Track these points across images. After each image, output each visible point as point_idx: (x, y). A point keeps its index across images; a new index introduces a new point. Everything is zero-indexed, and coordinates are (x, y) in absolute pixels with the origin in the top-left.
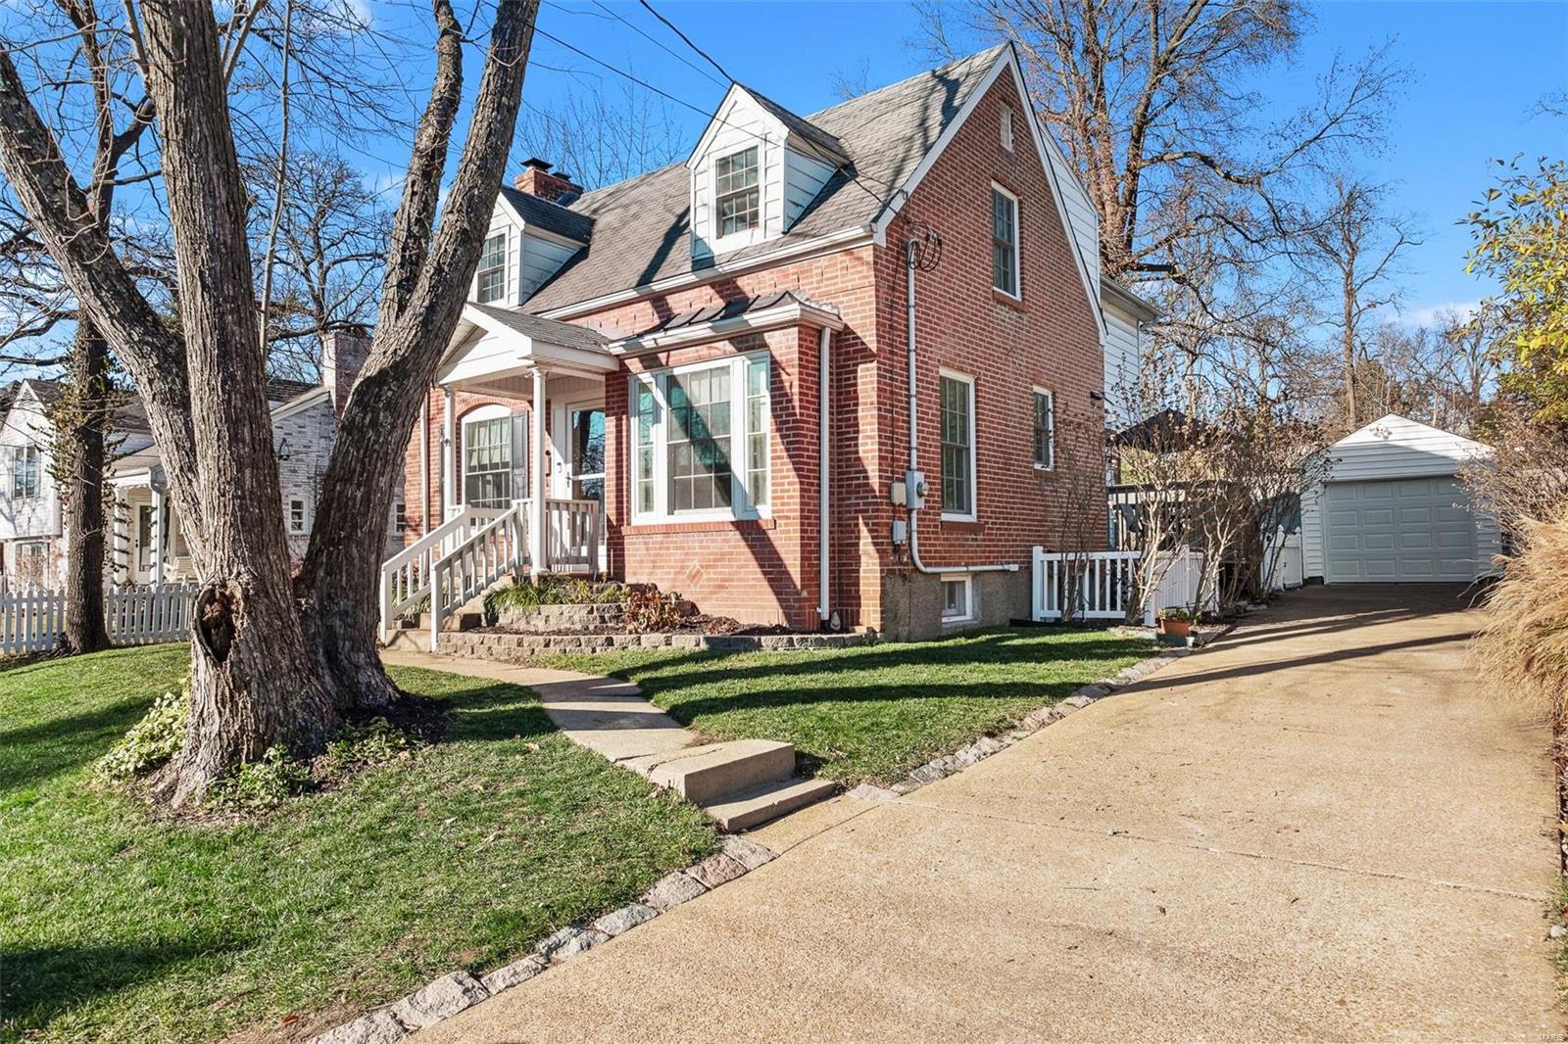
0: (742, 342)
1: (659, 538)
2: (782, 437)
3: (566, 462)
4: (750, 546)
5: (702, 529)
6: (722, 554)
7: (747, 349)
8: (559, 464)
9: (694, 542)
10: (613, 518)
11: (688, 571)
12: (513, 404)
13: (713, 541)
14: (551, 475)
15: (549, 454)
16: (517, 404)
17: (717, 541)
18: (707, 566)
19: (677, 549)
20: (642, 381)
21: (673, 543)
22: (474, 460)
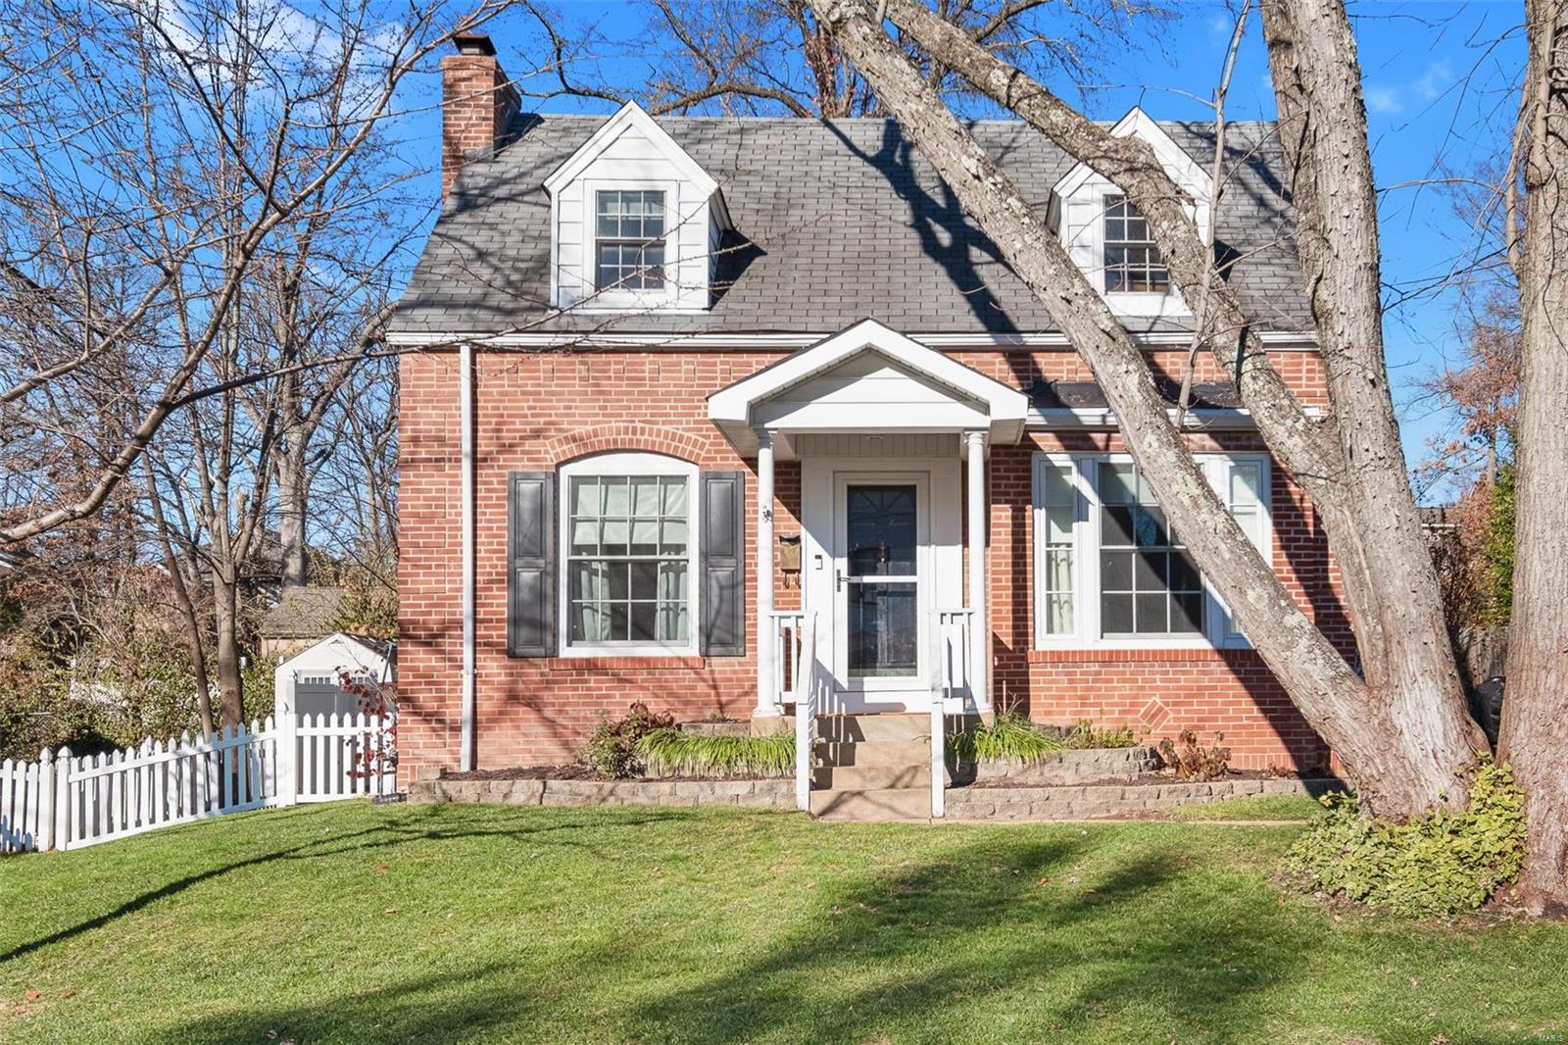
0: (1230, 439)
1: (1096, 668)
2: (1289, 556)
3: (834, 555)
4: (1241, 680)
5: (1174, 657)
6: (1199, 688)
7: (1237, 448)
8: (819, 557)
9: (1154, 673)
10: (1008, 641)
11: (1142, 710)
12: (705, 459)
13: (1184, 673)
14: (799, 571)
15: (796, 540)
16: (715, 459)
17: (1191, 673)
18: (1175, 704)
19: (1125, 681)
20: (1057, 464)
21: (1117, 673)
22: (587, 534)
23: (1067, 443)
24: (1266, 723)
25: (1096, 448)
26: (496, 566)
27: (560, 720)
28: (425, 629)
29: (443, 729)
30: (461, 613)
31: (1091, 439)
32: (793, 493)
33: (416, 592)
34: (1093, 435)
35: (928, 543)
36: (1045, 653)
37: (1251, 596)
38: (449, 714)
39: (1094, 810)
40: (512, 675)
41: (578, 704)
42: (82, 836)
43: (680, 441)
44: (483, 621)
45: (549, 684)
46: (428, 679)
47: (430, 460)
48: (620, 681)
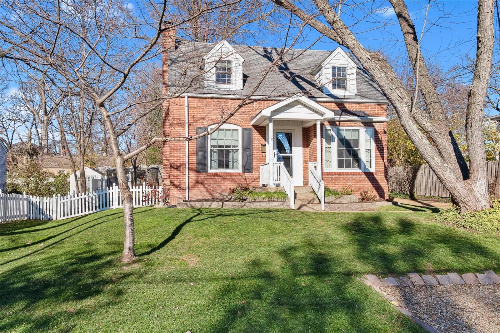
0: (366, 124)
1: (337, 176)
2: (379, 151)
3: (274, 149)
4: (369, 179)
5: (354, 174)
6: (360, 181)
7: (367, 126)
9: (350, 177)
11: (347, 186)
12: (243, 125)
13: (356, 177)
14: (266, 153)
15: (265, 145)
16: (245, 125)
17: (358, 177)
18: (354, 184)
19: (343, 179)
20: (328, 129)
21: (342, 177)
22: (214, 143)
23: (331, 124)
24: (374, 189)
25: (337, 125)
26: (193, 150)
27: (209, 188)
28: (176, 165)
29: (181, 190)
30: (185, 161)
31: (335, 123)
32: (264, 134)
33: (174, 156)
34: (336, 122)
35: (295, 147)
36: (326, 172)
37: (436, 159)
38: (182, 186)
39: (357, 209)
40: (197, 176)
41: (213, 184)
42: (64, 216)
43: (237, 121)
44: (190, 163)
45: (206, 179)
46: (177, 177)
47: (177, 124)
48: (223, 178)
